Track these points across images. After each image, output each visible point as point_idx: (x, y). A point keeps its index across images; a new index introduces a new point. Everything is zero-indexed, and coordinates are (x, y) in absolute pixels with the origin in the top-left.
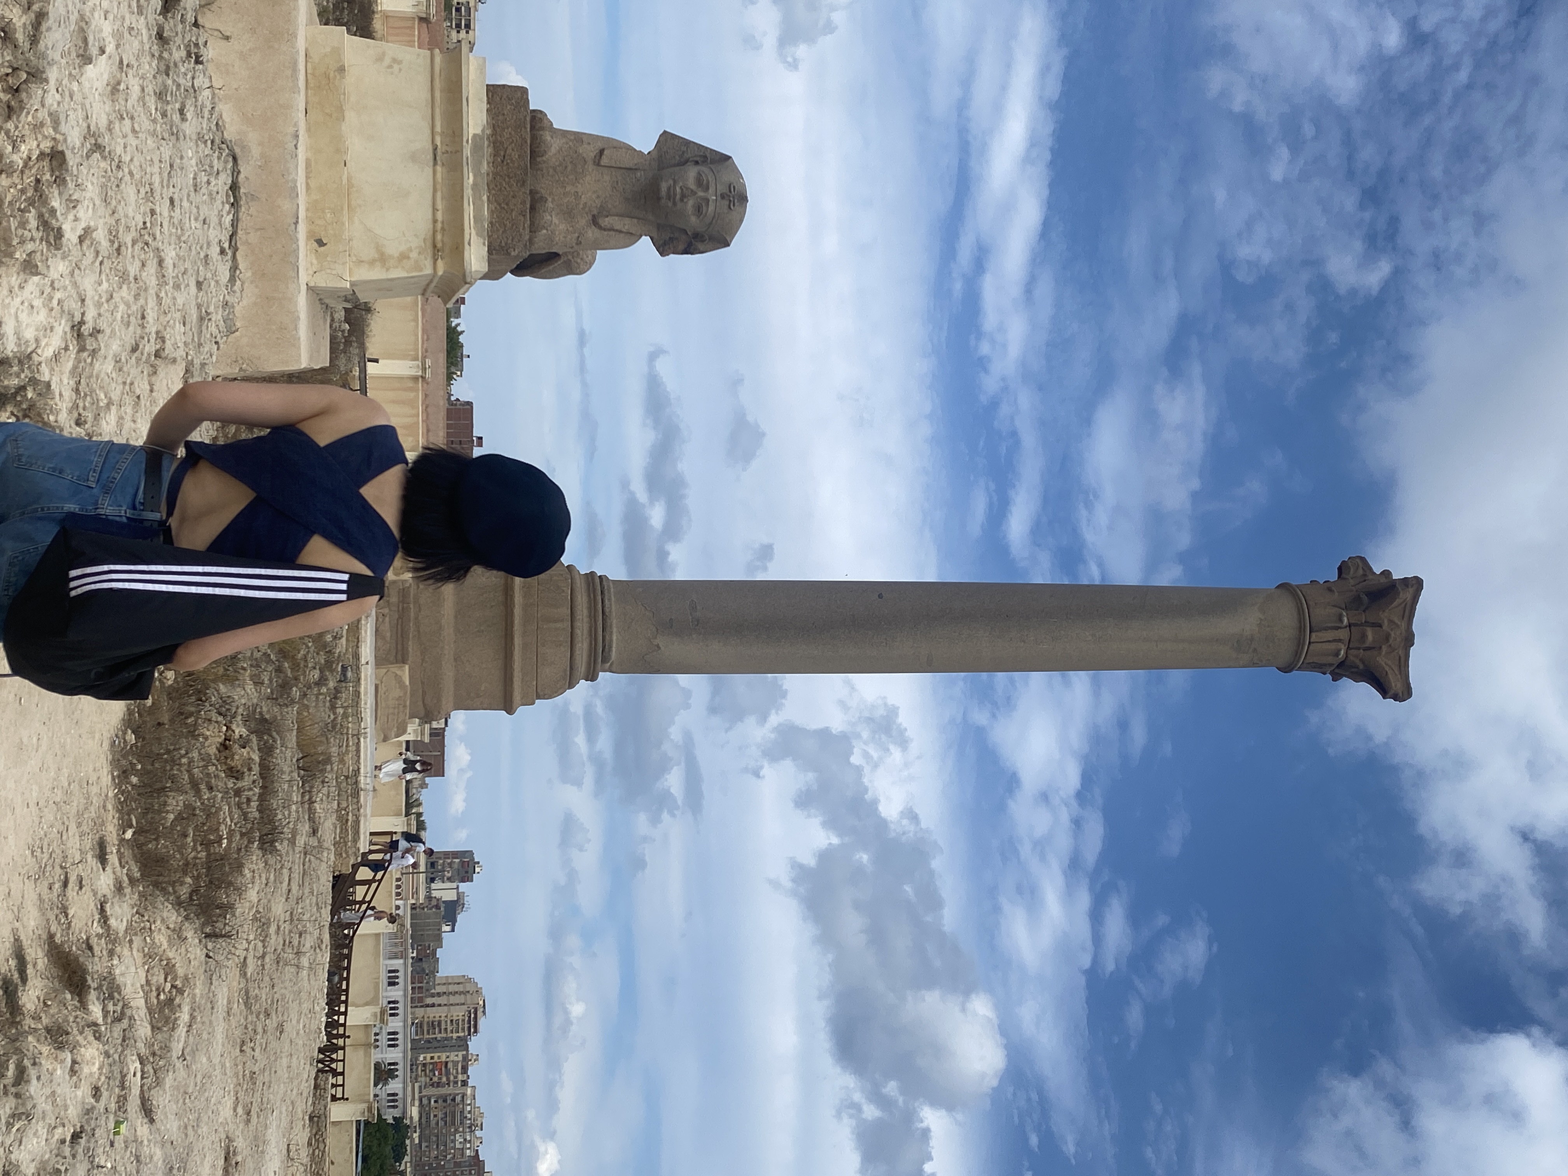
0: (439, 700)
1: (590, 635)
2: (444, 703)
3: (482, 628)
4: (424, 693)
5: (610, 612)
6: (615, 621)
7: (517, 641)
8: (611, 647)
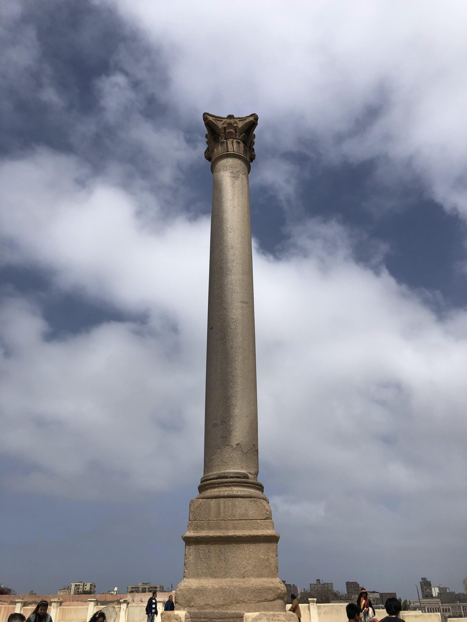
0: (270, 589)
1: (230, 486)
2: (272, 585)
3: (223, 558)
4: (266, 600)
5: (216, 474)
6: (222, 472)
7: (231, 533)
8: (238, 473)
